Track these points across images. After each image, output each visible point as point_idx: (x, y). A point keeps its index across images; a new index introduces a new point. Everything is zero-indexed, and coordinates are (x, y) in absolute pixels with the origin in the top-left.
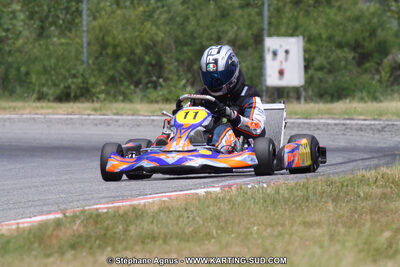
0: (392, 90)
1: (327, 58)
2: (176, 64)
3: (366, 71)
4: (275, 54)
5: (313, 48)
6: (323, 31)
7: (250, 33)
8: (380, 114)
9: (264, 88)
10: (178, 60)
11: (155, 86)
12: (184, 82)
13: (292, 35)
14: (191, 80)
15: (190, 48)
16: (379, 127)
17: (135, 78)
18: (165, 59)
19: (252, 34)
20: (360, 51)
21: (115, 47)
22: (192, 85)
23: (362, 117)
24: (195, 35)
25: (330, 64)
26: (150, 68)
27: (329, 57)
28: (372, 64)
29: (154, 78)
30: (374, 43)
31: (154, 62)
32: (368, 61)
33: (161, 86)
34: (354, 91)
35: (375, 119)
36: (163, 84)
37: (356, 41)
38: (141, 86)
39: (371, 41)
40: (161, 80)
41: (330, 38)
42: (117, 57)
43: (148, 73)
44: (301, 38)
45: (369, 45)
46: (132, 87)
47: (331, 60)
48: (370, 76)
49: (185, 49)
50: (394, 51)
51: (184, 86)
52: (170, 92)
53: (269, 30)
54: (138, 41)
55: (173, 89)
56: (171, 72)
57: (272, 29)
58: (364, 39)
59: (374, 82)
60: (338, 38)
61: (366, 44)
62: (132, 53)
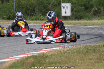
0: (94, 17)
1: (77, 8)
2: (38, 10)
3: (87, 12)
4: (64, 7)
5: (74, 6)
6: (76, 2)
7: (57, 2)
8: (93, 24)
9: (61, 16)
10: (39, 9)
11: (33, 15)
12: (40, 14)
13: (68, 3)
14: (42, 14)
15: (42, 6)
16: (94, 28)
17: (28, 13)
18: (35, 9)
19: (58, 2)
20: (86, 7)
21: (22, 6)
22: (42, 15)
23: (89, 25)
24: (43, 2)
25: (78, 10)
26: (31, 11)
27: (78, 8)
28: (89, 10)
29: (32, 14)
30: (89, 5)
31: (32, 9)
32: (88, 9)
33: (34, 16)
34: (84, 17)
35: (92, 26)
36: (35, 15)
37: (85, 4)
38: (29, 15)
39: (89, 4)
40: (34, 14)
41: (78, 3)
42: (23, 8)
43: (31, 12)
44: (71, 3)
45: (88, 5)
46: (27, 16)
47: (78, 9)
48: (88, 13)
49: (40, 6)
50: (95, 7)
51: (40, 16)
52: (37, 17)
53: (62, 1)
54: (28, 4)
55: (37, 16)
56: (37, 12)
57: (63, 1)
58: (87, 4)
59: (89, 15)
60: (80, 3)
61: (87, 5)
62: (27, 7)
